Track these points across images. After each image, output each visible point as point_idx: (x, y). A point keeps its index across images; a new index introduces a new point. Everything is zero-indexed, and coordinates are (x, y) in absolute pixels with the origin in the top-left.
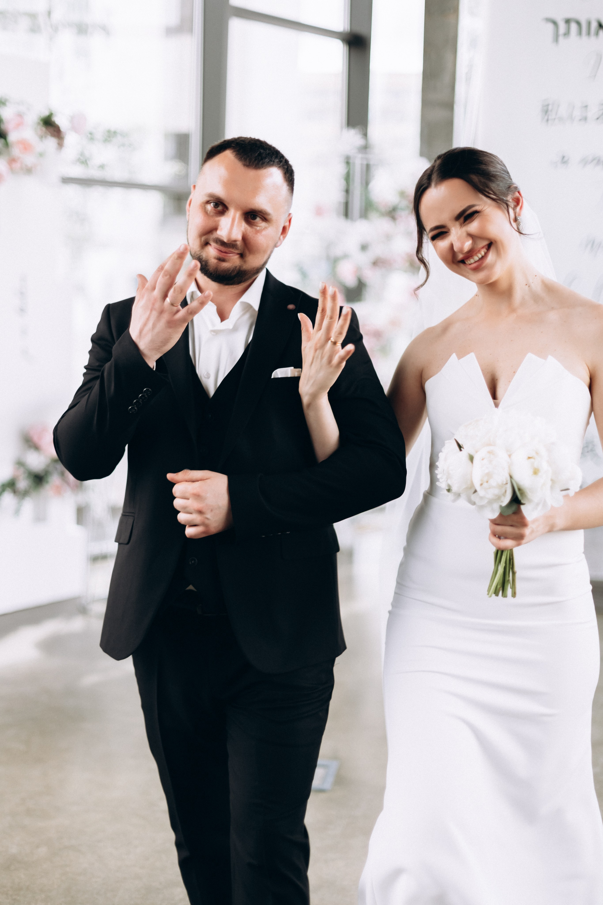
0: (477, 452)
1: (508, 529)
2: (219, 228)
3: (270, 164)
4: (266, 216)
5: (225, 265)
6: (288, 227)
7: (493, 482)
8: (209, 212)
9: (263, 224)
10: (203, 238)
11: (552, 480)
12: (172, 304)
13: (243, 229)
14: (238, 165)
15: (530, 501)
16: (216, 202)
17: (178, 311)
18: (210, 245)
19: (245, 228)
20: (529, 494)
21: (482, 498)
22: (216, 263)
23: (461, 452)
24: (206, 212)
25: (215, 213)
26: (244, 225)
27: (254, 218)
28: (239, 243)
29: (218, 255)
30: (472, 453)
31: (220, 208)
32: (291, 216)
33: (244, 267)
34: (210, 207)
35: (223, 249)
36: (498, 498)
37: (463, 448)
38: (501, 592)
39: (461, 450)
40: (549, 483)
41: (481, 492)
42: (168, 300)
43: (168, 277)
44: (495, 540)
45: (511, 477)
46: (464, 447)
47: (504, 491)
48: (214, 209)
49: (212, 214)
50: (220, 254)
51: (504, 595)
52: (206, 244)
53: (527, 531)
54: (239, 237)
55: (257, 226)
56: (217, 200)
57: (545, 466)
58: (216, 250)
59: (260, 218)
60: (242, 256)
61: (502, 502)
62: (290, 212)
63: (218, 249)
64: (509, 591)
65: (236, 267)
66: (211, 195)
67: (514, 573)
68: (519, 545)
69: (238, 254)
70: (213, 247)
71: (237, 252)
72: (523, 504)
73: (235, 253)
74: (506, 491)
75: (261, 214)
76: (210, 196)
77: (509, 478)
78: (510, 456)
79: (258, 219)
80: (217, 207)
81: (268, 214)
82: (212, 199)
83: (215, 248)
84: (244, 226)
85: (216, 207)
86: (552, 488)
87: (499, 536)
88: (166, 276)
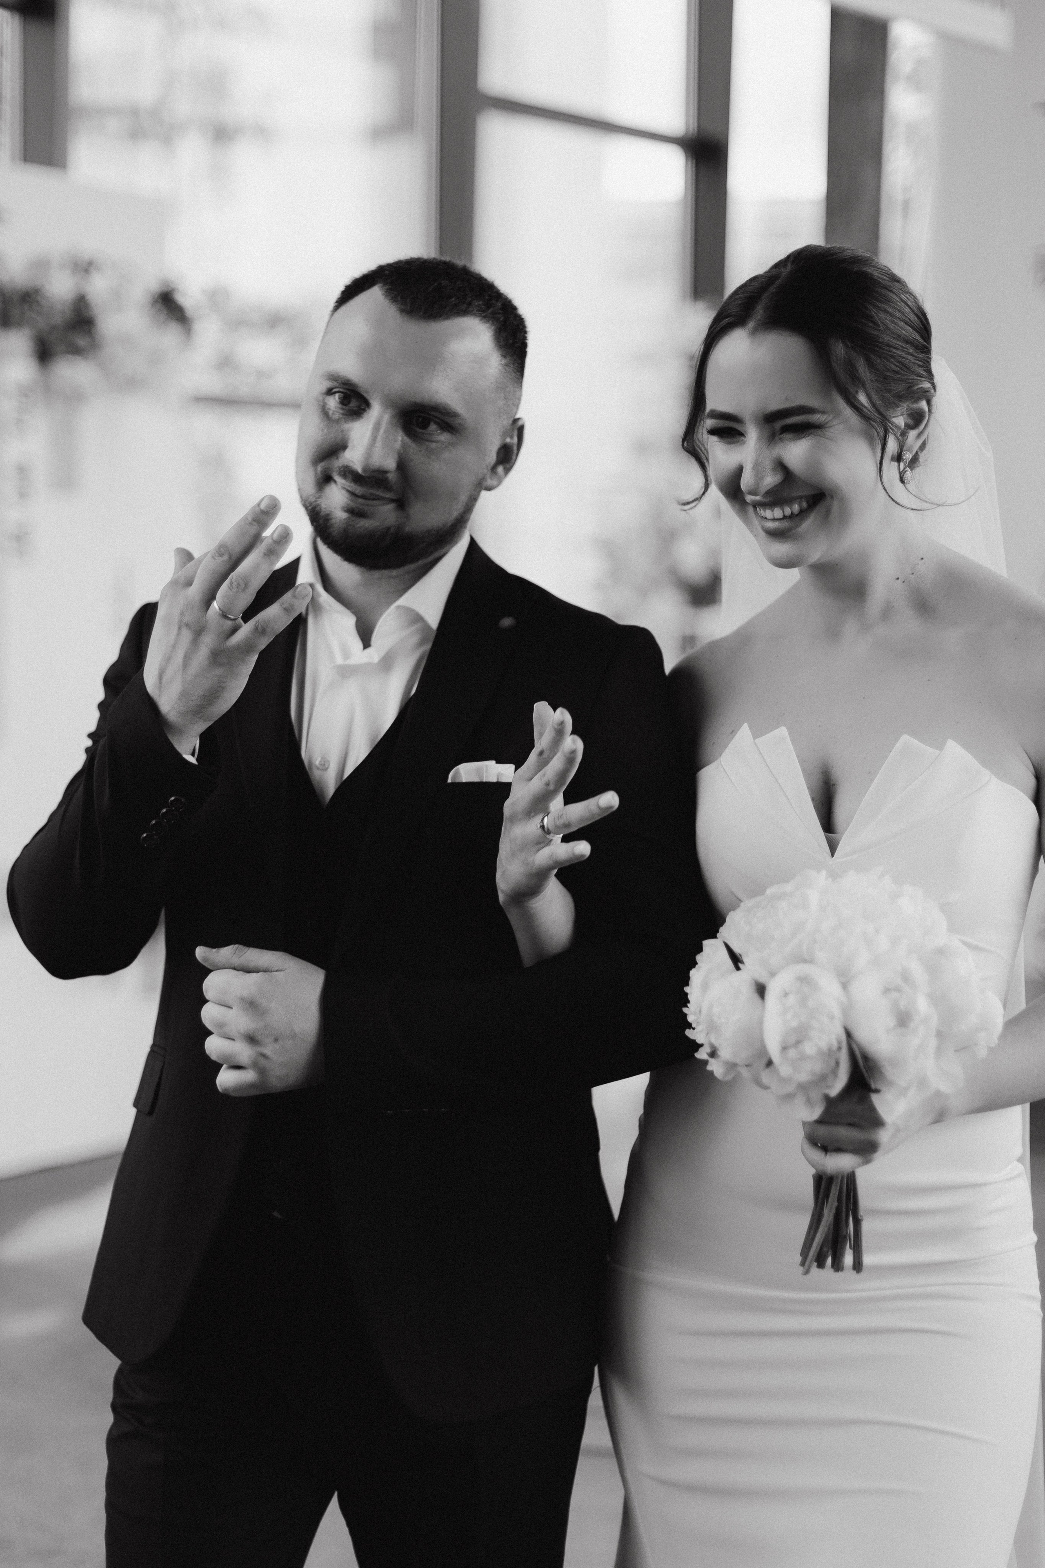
0: (773, 974)
1: (843, 1133)
2: (350, 445)
3: (461, 309)
4: (448, 420)
5: (365, 524)
6: (515, 448)
7: (809, 1048)
8: (331, 412)
9: (444, 437)
10: (319, 468)
11: (939, 1034)
12: (224, 615)
13: (398, 445)
14: (391, 311)
15: (890, 1084)
16: (345, 391)
17: (234, 630)
18: (335, 482)
19: (404, 445)
20: (889, 1071)
21: (784, 1081)
22: (345, 519)
23: (739, 972)
24: (325, 412)
25: (343, 414)
26: (400, 437)
27: (425, 425)
28: (391, 476)
29: (349, 502)
30: (762, 980)
31: (354, 404)
32: (520, 423)
33: (407, 529)
34: (333, 402)
35: (359, 490)
36: (822, 1079)
37: (742, 962)
38: (829, 1261)
39: (738, 969)
40: (933, 1042)
41: (784, 1069)
42: (215, 605)
43: (226, 557)
44: (817, 1155)
45: (849, 1035)
46: (745, 959)
47: (833, 1063)
48: (340, 406)
49: (337, 416)
50: (352, 501)
51: (837, 1266)
52: (326, 479)
53: (884, 1136)
54: (390, 464)
55: (432, 441)
56: (345, 387)
57: (922, 1005)
58: (344, 492)
59: (436, 423)
60: (401, 504)
61: (829, 1087)
62: (517, 416)
63: (349, 489)
64: (848, 1259)
65: (389, 528)
66: (332, 375)
67: (857, 1222)
68: (867, 1162)
69: (392, 501)
70: (339, 487)
71: (388, 495)
72: (877, 1091)
73: (382, 499)
74: (837, 1063)
75: (437, 414)
76: (331, 379)
77: (844, 1037)
78: (845, 986)
79: (433, 427)
80: (349, 403)
81: (455, 415)
82: (335, 384)
83: (344, 488)
84: (402, 441)
85: (345, 402)
86: (939, 1051)
87: (827, 1147)
88: (221, 555)
